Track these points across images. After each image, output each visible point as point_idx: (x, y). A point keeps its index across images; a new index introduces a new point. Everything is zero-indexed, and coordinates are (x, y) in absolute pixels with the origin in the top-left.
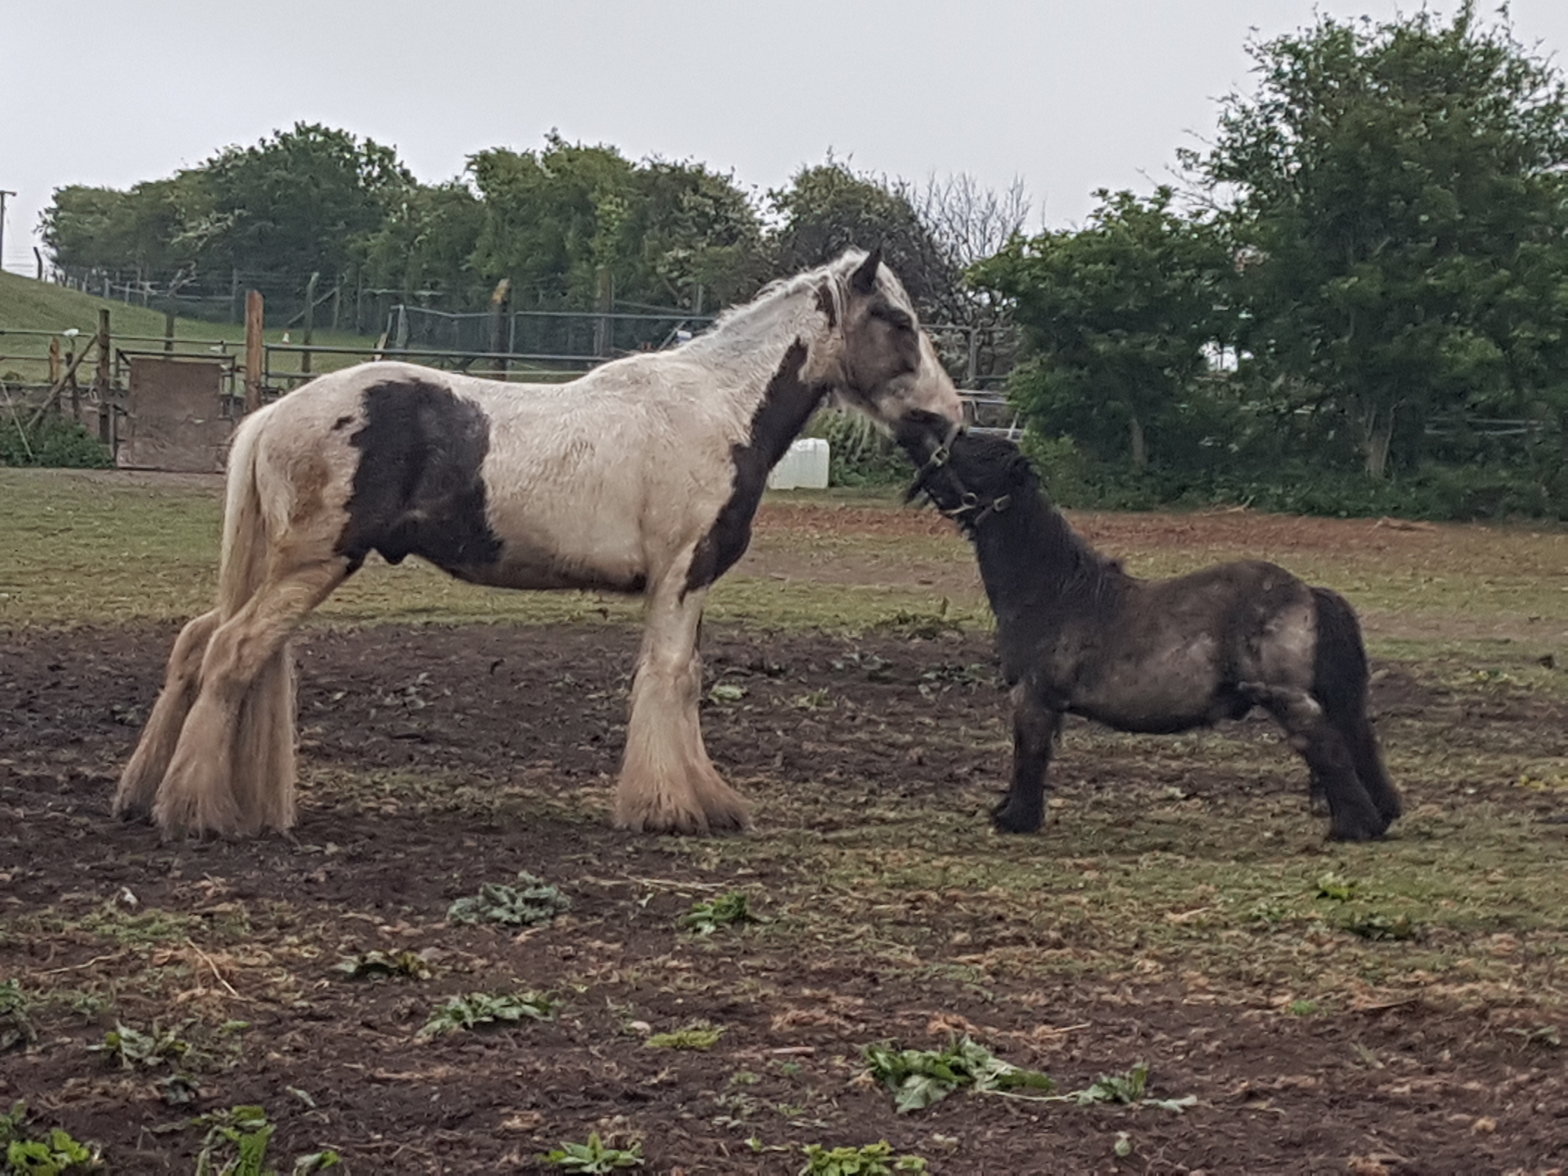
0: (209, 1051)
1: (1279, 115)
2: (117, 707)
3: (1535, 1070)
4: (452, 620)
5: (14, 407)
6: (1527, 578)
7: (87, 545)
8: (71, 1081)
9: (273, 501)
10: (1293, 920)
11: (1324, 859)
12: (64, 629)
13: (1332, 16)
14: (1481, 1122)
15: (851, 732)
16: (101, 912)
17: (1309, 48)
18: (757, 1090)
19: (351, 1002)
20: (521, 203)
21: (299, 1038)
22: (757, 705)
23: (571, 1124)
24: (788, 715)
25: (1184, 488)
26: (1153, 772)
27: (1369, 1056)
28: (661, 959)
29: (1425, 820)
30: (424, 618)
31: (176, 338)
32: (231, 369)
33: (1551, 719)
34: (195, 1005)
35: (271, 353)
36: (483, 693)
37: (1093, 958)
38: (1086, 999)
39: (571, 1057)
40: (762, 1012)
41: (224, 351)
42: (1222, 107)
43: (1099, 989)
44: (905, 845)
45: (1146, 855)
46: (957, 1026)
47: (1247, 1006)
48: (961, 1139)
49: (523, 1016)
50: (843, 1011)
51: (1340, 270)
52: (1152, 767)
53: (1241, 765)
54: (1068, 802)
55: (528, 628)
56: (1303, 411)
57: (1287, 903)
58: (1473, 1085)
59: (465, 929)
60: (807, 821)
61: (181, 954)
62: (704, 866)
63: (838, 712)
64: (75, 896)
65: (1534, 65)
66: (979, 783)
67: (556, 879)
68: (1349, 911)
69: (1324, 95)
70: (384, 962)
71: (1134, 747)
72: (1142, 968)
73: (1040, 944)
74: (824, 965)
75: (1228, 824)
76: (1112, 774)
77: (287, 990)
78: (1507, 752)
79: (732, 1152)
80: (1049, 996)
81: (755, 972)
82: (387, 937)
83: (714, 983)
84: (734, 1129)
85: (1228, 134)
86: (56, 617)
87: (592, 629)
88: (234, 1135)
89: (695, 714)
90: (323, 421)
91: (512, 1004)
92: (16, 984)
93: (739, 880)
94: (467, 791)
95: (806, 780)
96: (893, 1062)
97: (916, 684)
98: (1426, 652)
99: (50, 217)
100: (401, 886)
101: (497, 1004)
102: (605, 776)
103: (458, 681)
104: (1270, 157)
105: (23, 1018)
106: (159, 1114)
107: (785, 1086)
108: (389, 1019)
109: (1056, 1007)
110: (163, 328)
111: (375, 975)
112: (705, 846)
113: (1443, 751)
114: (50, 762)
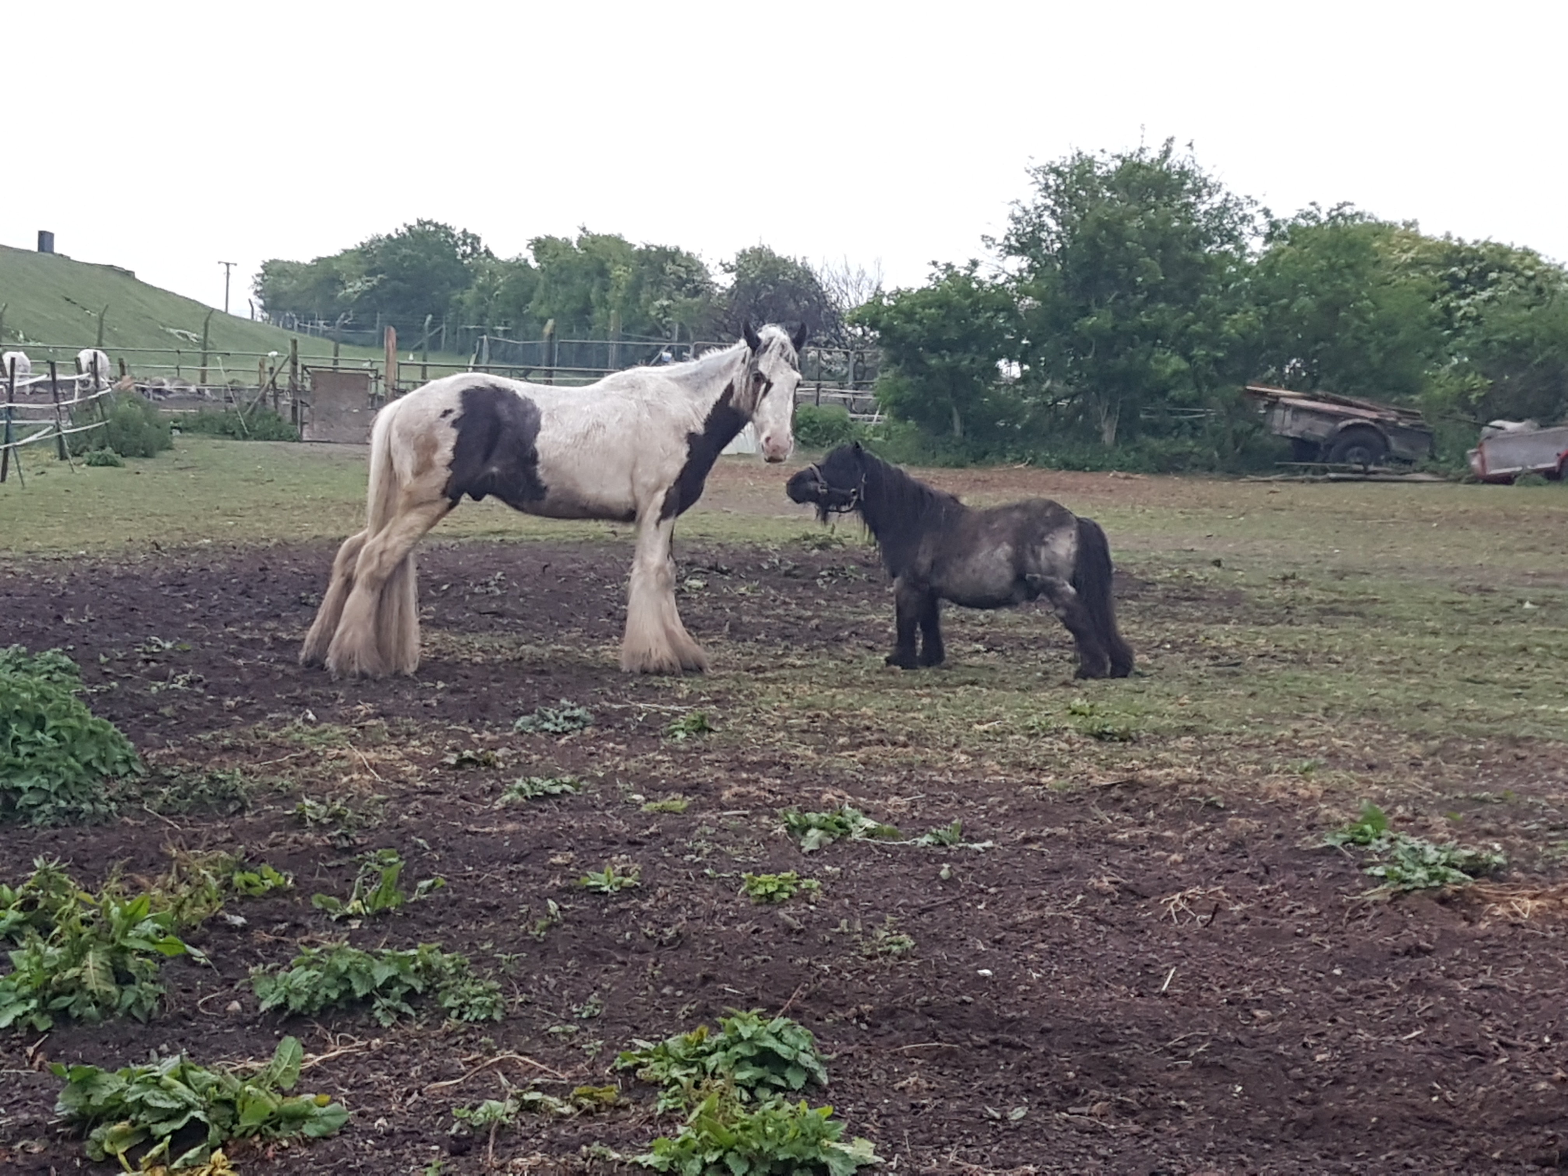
0: (362, 814)
1: (1047, 213)
2: (303, 594)
3: (1208, 824)
4: (517, 538)
6: (1205, 510)
7: (283, 490)
8: (274, 834)
10: (1054, 729)
11: (1075, 690)
12: (270, 545)
13: (1082, 149)
14: (1175, 857)
15: (773, 610)
16: (292, 726)
17: (1067, 170)
18: (712, 838)
19: (452, 783)
20: (562, 270)
21: (420, 806)
22: (713, 592)
23: (593, 861)
24: (732, 599)
25: (986, 453)
26: (967, 635)
27: (1103, 815)
28: (651, 755)
29: (1140, 665)
30: (499, 538)
31: (340, 357)
32: (376, 378)
33: (1220, 600)
34: (353, 785)
35: (401, 367)
36: (537, 584)
37: (927, 753)
38: (922, 779)
39: (593, 818)
40: (716, 789)
41: (370, 365)
42: (1011, 207)
43: (931, 773)
44: (808, 682)
45: (961, 687)
46: (840, 797)
47: (1026, 783)
48: (843, 869)
49: (563, 791)
50: (768, 788)
51: (1085, 312)
53: (1022, 630)
55: (567, 543)
56: (1064, 403)
57: (1051, 717)
58: (1168, 833)
59: (526, 736)
60: (745, 665)
61: (343, 753)
62: (680, 696)
63: (765, 597)
64: (275, 715)
65: (1210, 181)
67: (585, 704)
68: (1090, 723)
69: (1075, 200)
70: (474, 757)
72: (958, 759)
73: (894, 744)
74: (755, 759)
75: (1014, 668)
77: (412, 775)
78: (1191, 621)
79: (697, 877)
80: (899, 777)
81: (711, 763)
82: (476, 741)
83: (685, 770)
84: (698, 863)
85: (1014, 225)
86: (264, 536)
87: (608, 544)
88: (378, 868)
90: (434, 411)
91: (556, 784)
92: (238, 772)
93: (701, 704)
94: (527, 648)
95: (745, 640)
96: (799, 820)
97: (815, 578)
98: (1140, 557)
99: (259, 279)
100: (485, 708)
101: (546, 784)
102: (615, 638)
103: (521, 578)
104: (1041, 240)
105: (243, 793)
106: (330, 854)
107: (730, 835)
108: (477, 794)
109: (904, 785)
110: (333, 351)
111: (469, 765)
112: (679, 682)
113: (1151, 620)
114: (260, 630)
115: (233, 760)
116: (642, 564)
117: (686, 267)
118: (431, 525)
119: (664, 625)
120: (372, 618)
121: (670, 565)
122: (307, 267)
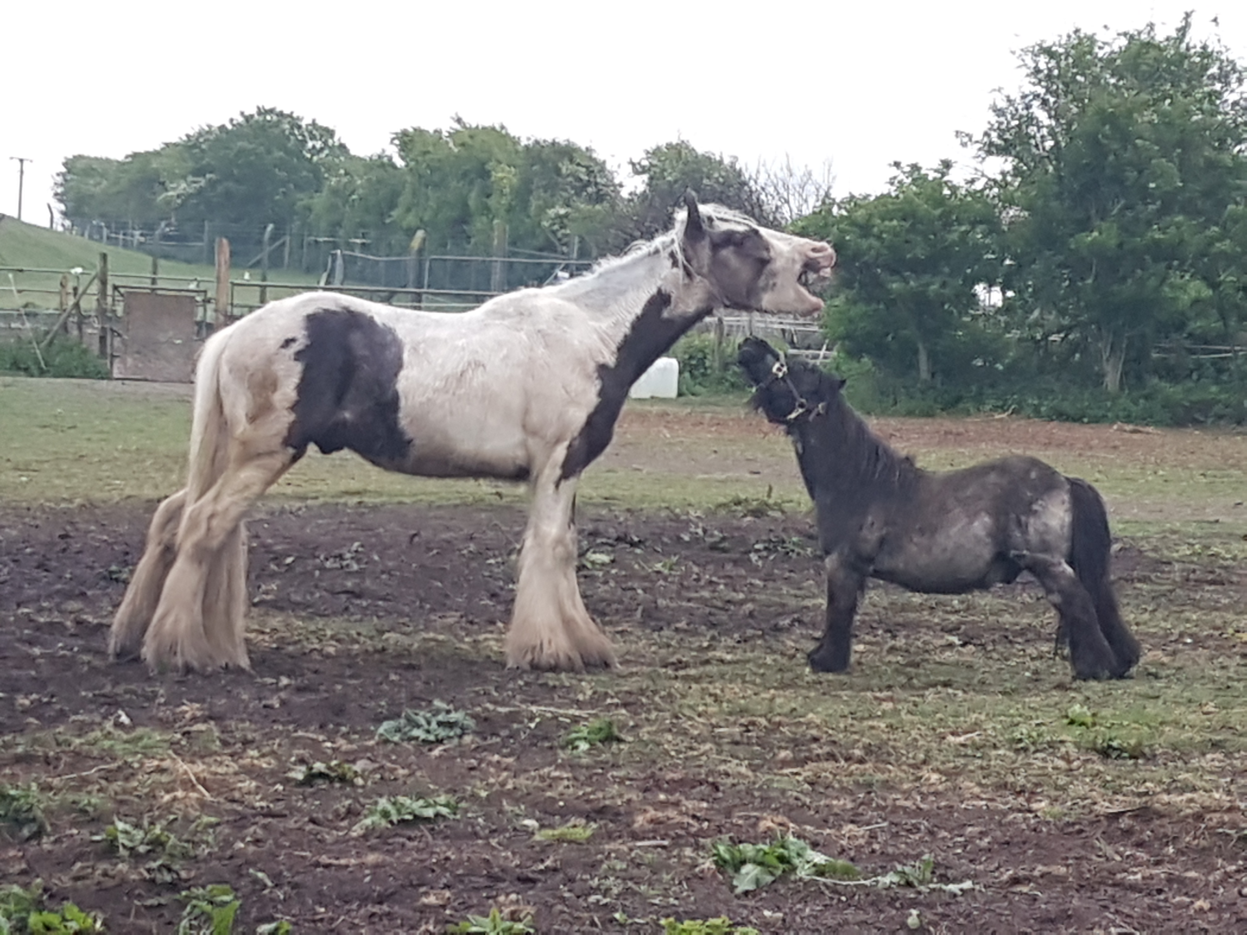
0: (188, 841)
1: (1036, 103)
2: (114, 568)
3: (1241, 862)
4: (378, 500)
5: (32, 329)
6: (1233, 472)
7: (89, 440)
8: (79, 865)
9: (234, 406)
10: (1048, 743)
11: (1073, 694)
12: (73, 506)
14: (1199, 903)
15: (697, 592)
16: (102, 730)
17: (1061, 50)
18: (623, 874)
19: (299, 804)
20: (433, 170)
21: (260, 832)
22: (621, 569)
23: (475, 901)
24: (646, 578)
25: (959, 399)
26: (937, 624)
27: (1109, 850)
28: (546, 770)
29: (1152, 664)
30: (356, 499)
31: (159, 276)
32: (204, 301)
34: (176, 805)
35: (236, 288)
36: (403, 557)
37: (890, 771)
38: (883, 804)
39: (475, 848)
40: (627, 813)
41: (198, 286)
43: (894, 796)
44: (739, 680)
45: (931, 690)
46: (781, 824)
47: (1013, 810)
48: (785, 914)
49: (437, 815)
50: (691, 812)
51: (1085, 226)
52: (936, 620)
53: (1007, 619)
54: (868, 647)
55: (439, 507)
56: (1056, 338)
57: (1043, 728)
58: (1192, 874)
59: (391, 746)
60: (662, 660)
61: (167, 764)
62: (581, 697)
63: (686, 575)
64: (80, 717)
65: (1240, 65)
66: (798, 632)
67: (464, 707)
68: (1092, 735)
69: (1072, 88)
70: (327, 771)
71: (921, 604)
72: (928, 779)
73: (848, 759)
74: (677, 776)
75: (997, 665)
76: (904, 626)
77: (249, 793)
78: (1217, 609)
79: (603, 923)
80: (854, 801)
81: (621, 781)
82: (329, 752)
83: (589, 789)
84: (606, 905)
85: (996, 118)
86: (65, 496)
87: (491, 508)
88: (208, 908)
89: (573, 575)
91: (428, 806)
92: (34, 787)
93: (607, 708)
94: (392, 636)
95: (661, 629)
96: (732, 854)
97: (748, 553)
98: (1152, 529)
99: (60, 179)
100: (340, 711)
101: (417, 806)
102: (500, 625)
103: (385, 549)
104: (1029, 137)
105: (39, 814)
106: (148, 891)
107: (645, 872)
108: (330, 817)
109: (860, 810)
110: (150, 268)
111: (320, 781)
112: (581, 680)
113: (1166, 608)
114: (61, 612)
115: (28, 772)
117: (587, 167)
118: (269, 483)
121: (570, 535)
122: (120, 164)
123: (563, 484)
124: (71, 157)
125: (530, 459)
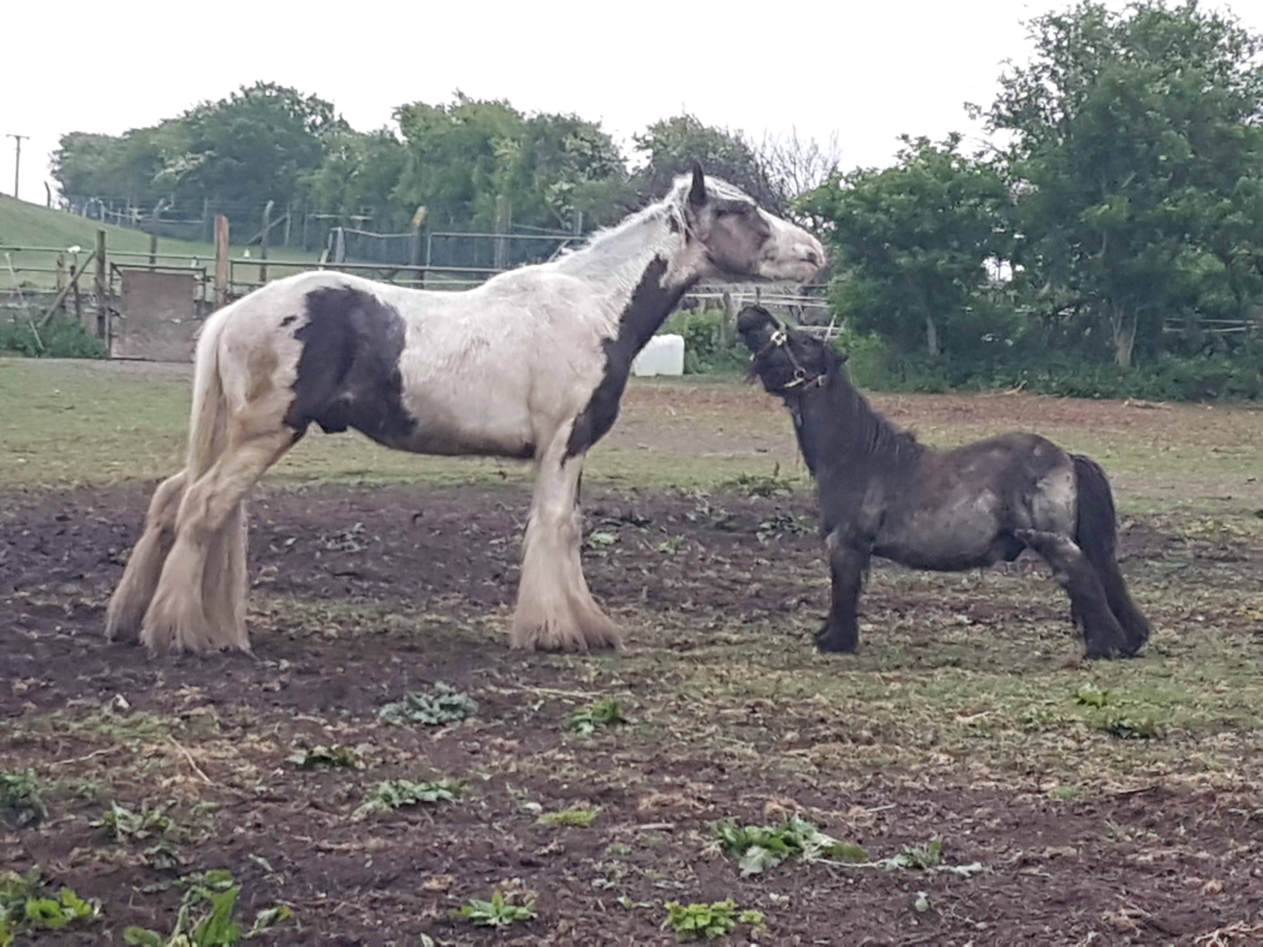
0: (187, 826)
1: (1046, 75)
2: (112, 550)
3: (1253, 843)
4: (380, 481)
5: (29, 309)
6: (1246, 447)
7: (87, 420)
8: (77, 850)
10: (1058, 722)
11: (1083, 673)
12: (71, 488)
14: (1210, 884)
15: (702, 571)
16: (100, 715)
17: (1070, 21)
18: (627, 858)
19: (300, 788)
20: (436, 146)
21: (260, 817)
22: (626, 549)
23: (477, 885)
24: (650, 558)
25: (968, 375)
26: (946, 603)
27: (1120, 831)
28: (549, 753)
29: (1164, 642)
30: (357, 480)
31: (158, 253)
32: (203, 279)
34: (175, 790)
35: (236, 266)
36: (405, 538)
37: (898, 752)
38: (892, 785)
39: (478, 832)
40: (632, 796)
41: (197, 264)
43: (902, 777)
44: (746, 661)
45: (940, 669)
46: (788, 807)
47: (1021, 791)
48: (792, 897)
49: (439, 799)
50: (696, 795)
51: (1095, 199)
52: (945, 599)
53: (1015, 598)
54: (876, 626)
55: (442, 487)
56: (1065, 313)
57: (1054, 708)
58: (1204, 855)
59: (392, 729)
60: (667, 641)
61: (165, 748)
62: (585, 679)
63: (691, 555)
64: (78, 702)
65: (1251, 34)
66: (805, 611)
67: (466, 689)
68: (1103, 714)
69: (1082, 59)
70: (328, 755)
71: (930, 583)
72: (937, 760)
73: (855, 740)
74: (681, 758)
75: (1006, 644)
76: (912, 605)
77: (249, 778)
78: (1230, 587)
79: (607, 907)
80: (862, 782)
81: (626, 764)
82: (331, 736)
83: (593, 772)
84: (610, 889)
85: (1005, 90)
86: (63, 477)
87: (494, 488)
88: (208, 894)
91: (431, 789)
92: (31, 772)
93: (612, 690)
94: (394, 618)
95: (667, 609)
96: (737, 836)
97: (755, 532)
98: (1164, 506)
99: (56, 157)
100: (341, 694)
101: (418, 789)
102: (504, 606)
103: (386, 530)
104: (1038, 108)
105: (37, 799)
106: (147, 877)
107: (650, 855)
108: (331, 801)
109: (868, 792)
110: (148, 246)
111: (320, 765)
112: (584, 662)
113: (1179, 585)
114: (58, 594)
115: (25, 757)
116: (541, 514)
119: (566, 591)
120: (199, 581)
122: (118, 141)
123: (569, 462)
124: (67, 134)
125: (535, 437)
